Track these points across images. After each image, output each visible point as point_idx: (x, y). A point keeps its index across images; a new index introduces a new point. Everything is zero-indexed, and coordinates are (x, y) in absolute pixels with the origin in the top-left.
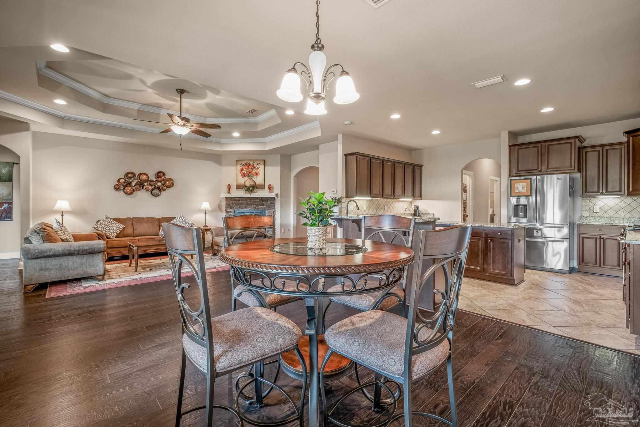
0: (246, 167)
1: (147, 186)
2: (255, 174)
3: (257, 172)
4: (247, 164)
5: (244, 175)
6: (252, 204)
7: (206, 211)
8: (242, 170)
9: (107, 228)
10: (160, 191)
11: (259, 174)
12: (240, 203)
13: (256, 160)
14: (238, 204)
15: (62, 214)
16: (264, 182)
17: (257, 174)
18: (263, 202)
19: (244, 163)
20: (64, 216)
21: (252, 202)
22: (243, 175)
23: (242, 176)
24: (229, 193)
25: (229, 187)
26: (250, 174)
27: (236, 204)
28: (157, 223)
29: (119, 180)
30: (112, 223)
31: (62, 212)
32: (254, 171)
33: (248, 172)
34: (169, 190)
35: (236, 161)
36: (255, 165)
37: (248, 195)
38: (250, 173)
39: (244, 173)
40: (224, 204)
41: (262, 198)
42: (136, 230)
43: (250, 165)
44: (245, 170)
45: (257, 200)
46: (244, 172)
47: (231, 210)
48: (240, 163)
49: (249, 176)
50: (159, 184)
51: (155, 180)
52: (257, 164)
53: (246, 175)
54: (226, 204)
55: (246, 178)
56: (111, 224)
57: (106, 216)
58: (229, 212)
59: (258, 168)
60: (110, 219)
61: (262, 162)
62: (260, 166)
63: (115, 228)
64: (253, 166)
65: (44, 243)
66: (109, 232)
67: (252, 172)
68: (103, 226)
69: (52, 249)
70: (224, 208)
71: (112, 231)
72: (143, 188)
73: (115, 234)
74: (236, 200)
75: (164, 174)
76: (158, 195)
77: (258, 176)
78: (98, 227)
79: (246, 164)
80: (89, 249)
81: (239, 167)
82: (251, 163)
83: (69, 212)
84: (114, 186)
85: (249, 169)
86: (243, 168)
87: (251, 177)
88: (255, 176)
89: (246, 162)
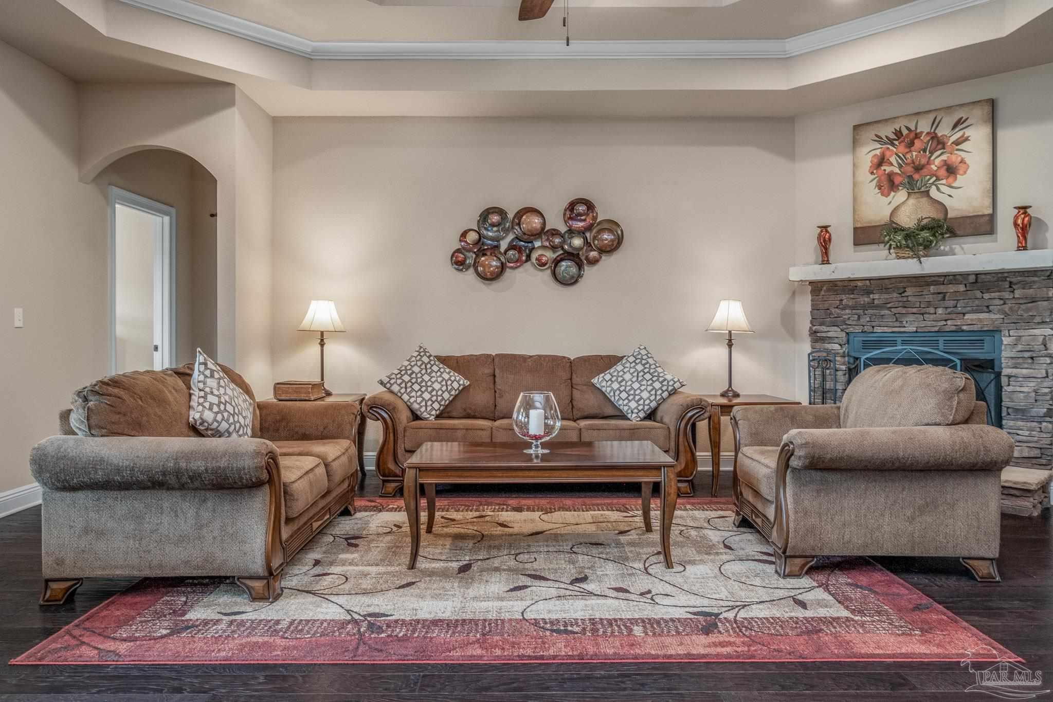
0: (902, 149)
1: (540, 252)
2: (943, 172)
3: (954, 159)
4: (905, 132)
5: (889, 184)
6: (929, 304)
7: (730, 332)
8: (881, 161)
9: (416, 387)
10: (580, 266)
11: (962, 168)
12: (872, 305)
13: (949, 109)
14: (864, 308)
15: (322, 340)
16: (988, 202)
17: (951, 170)
18: (986, 296)
19: (887, 131)
20: (325, 347)
21: (929, 298)
22: (885, 184)
23: (880, 187)
24: (825, 258)
25: (825, 241)
26: (916, 177)
27: (853, 308)
28: (565, 375)
29: (464, 234)
30: (432, 371)
31: (322, 333)
32: (938, 160)
33: (909, 169)
34: (607, 262)
35: (856, 128)
36: (944, 131)
37: (909, 267)
38: (918, 168)
39: (890, 177)
40: (804, 306)
41: (977, 275)
42: (501, 397)
43: (917, 136)
44: (893, 159)
45: (951, 289)
46: (888, 169)
47: (834, 332)
48: (870, 133)
49: (911, 185)
50: (577, 242)
51: (563, 229)
52: (954, 126)
53: (897, 180)
54: (815, 308)
55: (901, 196)
56: (429, 374)
57: (421, 347)
58: (823, 340)
59: (957, 143)
60: (429, 357)
61: (977, 113)
62: (968, 132)
63: (437, 386)
64: (934, 137)
65: (93, 435)
66: (419, 400)
67: (929, 163)
68: (406, 378)
69: (102, 460)
70: (804, 323)
71: (427, 396)
72: (529, 258)
73: (436, 406)
74: (853, 290)
75: (590, 206)
76: (571, 282)
77: (960, 180)
78: (392, 381)
79: (898, 133)
80: (206, 470)
81: (868, 152)
82: (924, 126)
83: (338, 333)
84: (453, 256)
85: (914, 154)
86: (888, 154)
87: (923, 189)
88: (944, 182)
89: (899, 125)
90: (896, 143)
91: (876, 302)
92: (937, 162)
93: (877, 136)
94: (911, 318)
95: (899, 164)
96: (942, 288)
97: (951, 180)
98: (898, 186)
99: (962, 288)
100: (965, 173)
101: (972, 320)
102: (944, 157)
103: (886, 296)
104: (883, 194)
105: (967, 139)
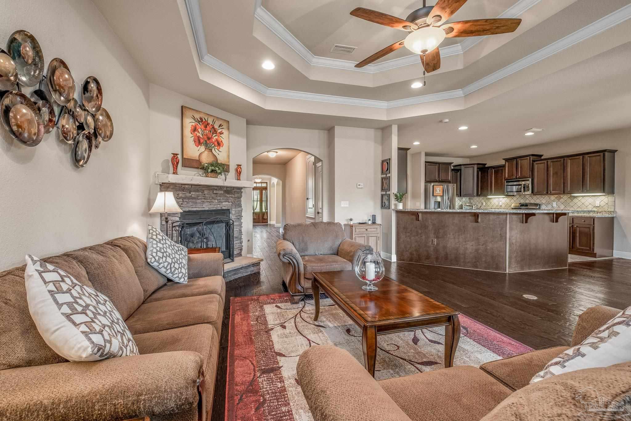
0: (203, 127)
2: (216, 143)
3: (220, 139)
4: (204, 120)
6: (212, 198)
8: (195, 129)
11: (222, 144)
13: (217, 118)
14: (189, 198)
17: (219, 144)
18: (228, 196)
19: (197, 116)
21: (212, 195)
22: (197, 141)
23: (195, 141)
24: (176, 171)
25: (176, 162)
26: (208, 142)
27: (184, 198)
33: (205, 138)
35: (183, 107)
36: (216, 126)
38: (209, 139)
39: (198, 138)
43: (208, 124)
44: (199, 130)
46: (198, 134)
48: (189, 113)
49: (206, 145)
52: (219, 127)
53: (202, 141)
55: (202, 148)
59: (220, 134)
61: (225, 124)
62: (223, 131)
64: (213, 127)
67: (212, 138)
74: (184, 190)
77: (221, 149)
79: (201, 119)
81: (189, 122)
82: (210, 121)
85: (207, 132)
86: (197, 126)
87: (210, 148)
88: (216, 147)
89: (202, 116)
90: (201, 123)
91: (193, 196)
92: (215, 138)
93: (193, 116)
94: (207, 204)
95: (202, 133)
96: (217, 192)
97: (219, 147)
98: (201, 143)
99: (222, 192)
100: (223, 146)
101: (225, 205)
102: (216, 137)
103: (197, 193)
104: (196, 145)
105: (223, 133)
